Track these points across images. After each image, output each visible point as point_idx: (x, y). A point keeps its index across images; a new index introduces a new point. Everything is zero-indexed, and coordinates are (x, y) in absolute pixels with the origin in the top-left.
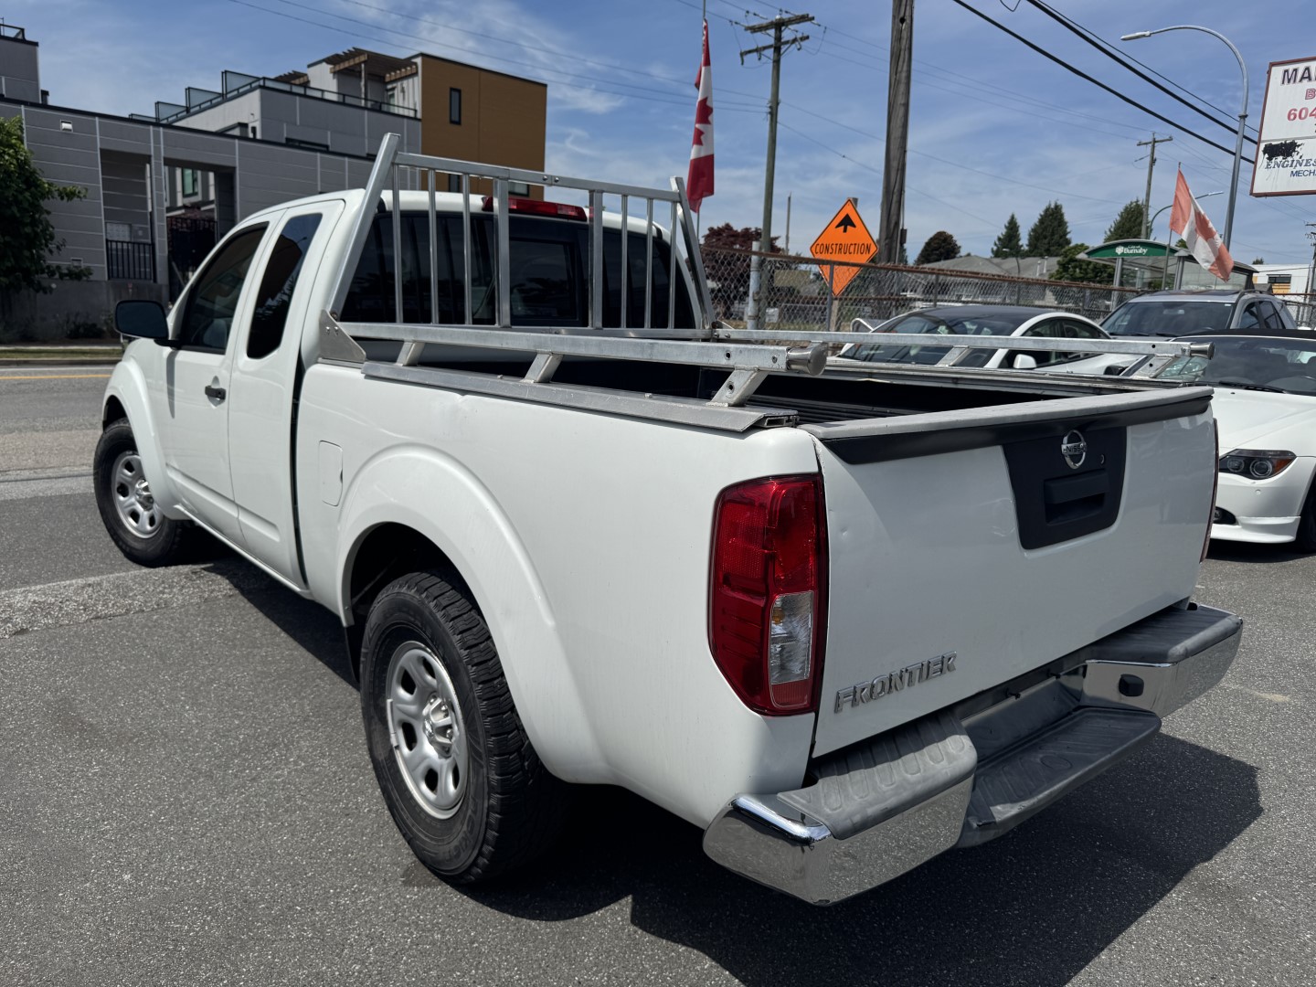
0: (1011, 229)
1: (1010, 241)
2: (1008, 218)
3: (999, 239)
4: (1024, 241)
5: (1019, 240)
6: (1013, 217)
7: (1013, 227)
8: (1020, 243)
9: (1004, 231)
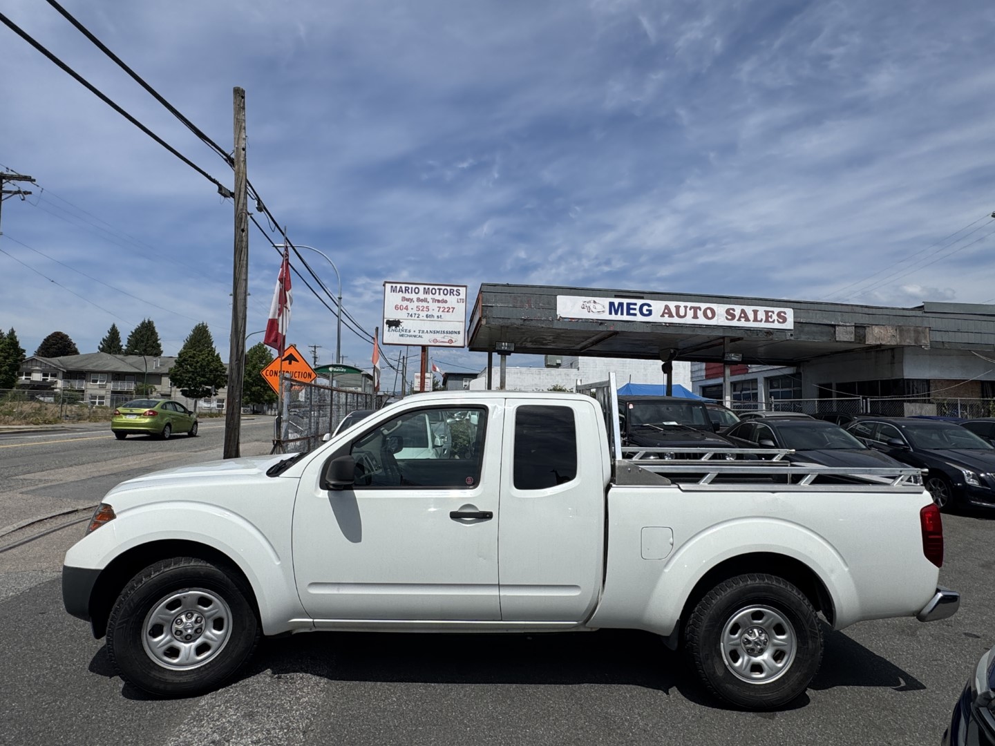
0: (113, 334)
1: (113, 342)
2: (109, 328)
3: (104, 340)
4: (124, 343)
5: (120, 341)
6: (114, 326)
7: (114, 333)
8: (121, 344)
9: (108, 335)
